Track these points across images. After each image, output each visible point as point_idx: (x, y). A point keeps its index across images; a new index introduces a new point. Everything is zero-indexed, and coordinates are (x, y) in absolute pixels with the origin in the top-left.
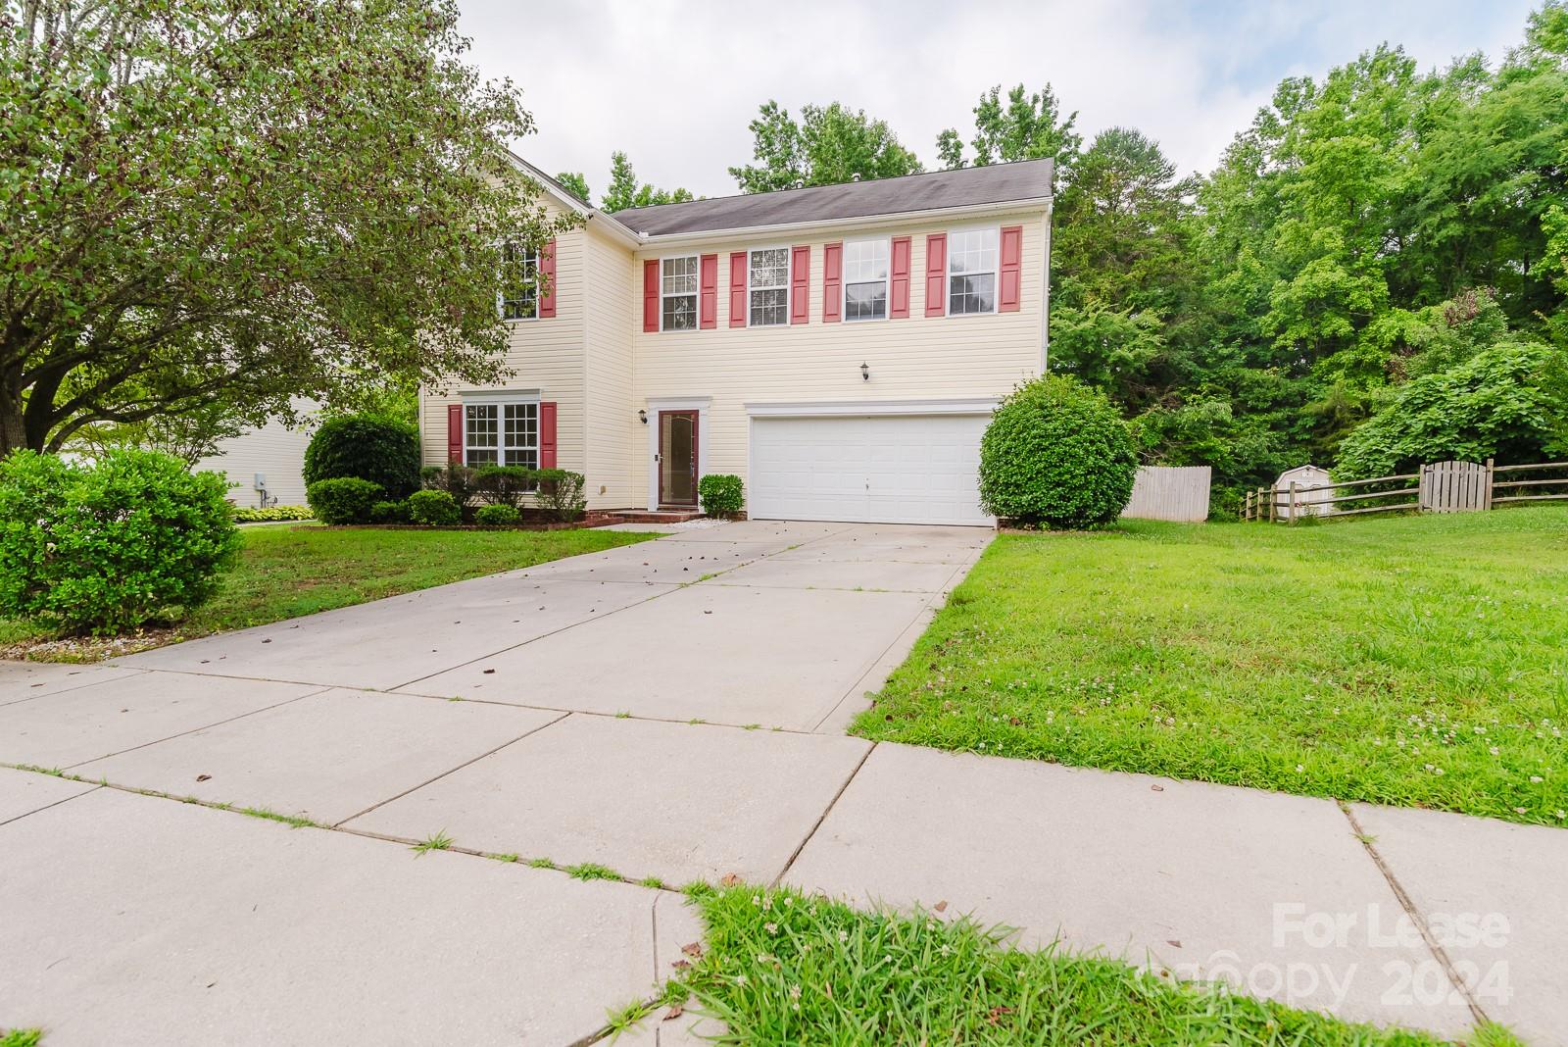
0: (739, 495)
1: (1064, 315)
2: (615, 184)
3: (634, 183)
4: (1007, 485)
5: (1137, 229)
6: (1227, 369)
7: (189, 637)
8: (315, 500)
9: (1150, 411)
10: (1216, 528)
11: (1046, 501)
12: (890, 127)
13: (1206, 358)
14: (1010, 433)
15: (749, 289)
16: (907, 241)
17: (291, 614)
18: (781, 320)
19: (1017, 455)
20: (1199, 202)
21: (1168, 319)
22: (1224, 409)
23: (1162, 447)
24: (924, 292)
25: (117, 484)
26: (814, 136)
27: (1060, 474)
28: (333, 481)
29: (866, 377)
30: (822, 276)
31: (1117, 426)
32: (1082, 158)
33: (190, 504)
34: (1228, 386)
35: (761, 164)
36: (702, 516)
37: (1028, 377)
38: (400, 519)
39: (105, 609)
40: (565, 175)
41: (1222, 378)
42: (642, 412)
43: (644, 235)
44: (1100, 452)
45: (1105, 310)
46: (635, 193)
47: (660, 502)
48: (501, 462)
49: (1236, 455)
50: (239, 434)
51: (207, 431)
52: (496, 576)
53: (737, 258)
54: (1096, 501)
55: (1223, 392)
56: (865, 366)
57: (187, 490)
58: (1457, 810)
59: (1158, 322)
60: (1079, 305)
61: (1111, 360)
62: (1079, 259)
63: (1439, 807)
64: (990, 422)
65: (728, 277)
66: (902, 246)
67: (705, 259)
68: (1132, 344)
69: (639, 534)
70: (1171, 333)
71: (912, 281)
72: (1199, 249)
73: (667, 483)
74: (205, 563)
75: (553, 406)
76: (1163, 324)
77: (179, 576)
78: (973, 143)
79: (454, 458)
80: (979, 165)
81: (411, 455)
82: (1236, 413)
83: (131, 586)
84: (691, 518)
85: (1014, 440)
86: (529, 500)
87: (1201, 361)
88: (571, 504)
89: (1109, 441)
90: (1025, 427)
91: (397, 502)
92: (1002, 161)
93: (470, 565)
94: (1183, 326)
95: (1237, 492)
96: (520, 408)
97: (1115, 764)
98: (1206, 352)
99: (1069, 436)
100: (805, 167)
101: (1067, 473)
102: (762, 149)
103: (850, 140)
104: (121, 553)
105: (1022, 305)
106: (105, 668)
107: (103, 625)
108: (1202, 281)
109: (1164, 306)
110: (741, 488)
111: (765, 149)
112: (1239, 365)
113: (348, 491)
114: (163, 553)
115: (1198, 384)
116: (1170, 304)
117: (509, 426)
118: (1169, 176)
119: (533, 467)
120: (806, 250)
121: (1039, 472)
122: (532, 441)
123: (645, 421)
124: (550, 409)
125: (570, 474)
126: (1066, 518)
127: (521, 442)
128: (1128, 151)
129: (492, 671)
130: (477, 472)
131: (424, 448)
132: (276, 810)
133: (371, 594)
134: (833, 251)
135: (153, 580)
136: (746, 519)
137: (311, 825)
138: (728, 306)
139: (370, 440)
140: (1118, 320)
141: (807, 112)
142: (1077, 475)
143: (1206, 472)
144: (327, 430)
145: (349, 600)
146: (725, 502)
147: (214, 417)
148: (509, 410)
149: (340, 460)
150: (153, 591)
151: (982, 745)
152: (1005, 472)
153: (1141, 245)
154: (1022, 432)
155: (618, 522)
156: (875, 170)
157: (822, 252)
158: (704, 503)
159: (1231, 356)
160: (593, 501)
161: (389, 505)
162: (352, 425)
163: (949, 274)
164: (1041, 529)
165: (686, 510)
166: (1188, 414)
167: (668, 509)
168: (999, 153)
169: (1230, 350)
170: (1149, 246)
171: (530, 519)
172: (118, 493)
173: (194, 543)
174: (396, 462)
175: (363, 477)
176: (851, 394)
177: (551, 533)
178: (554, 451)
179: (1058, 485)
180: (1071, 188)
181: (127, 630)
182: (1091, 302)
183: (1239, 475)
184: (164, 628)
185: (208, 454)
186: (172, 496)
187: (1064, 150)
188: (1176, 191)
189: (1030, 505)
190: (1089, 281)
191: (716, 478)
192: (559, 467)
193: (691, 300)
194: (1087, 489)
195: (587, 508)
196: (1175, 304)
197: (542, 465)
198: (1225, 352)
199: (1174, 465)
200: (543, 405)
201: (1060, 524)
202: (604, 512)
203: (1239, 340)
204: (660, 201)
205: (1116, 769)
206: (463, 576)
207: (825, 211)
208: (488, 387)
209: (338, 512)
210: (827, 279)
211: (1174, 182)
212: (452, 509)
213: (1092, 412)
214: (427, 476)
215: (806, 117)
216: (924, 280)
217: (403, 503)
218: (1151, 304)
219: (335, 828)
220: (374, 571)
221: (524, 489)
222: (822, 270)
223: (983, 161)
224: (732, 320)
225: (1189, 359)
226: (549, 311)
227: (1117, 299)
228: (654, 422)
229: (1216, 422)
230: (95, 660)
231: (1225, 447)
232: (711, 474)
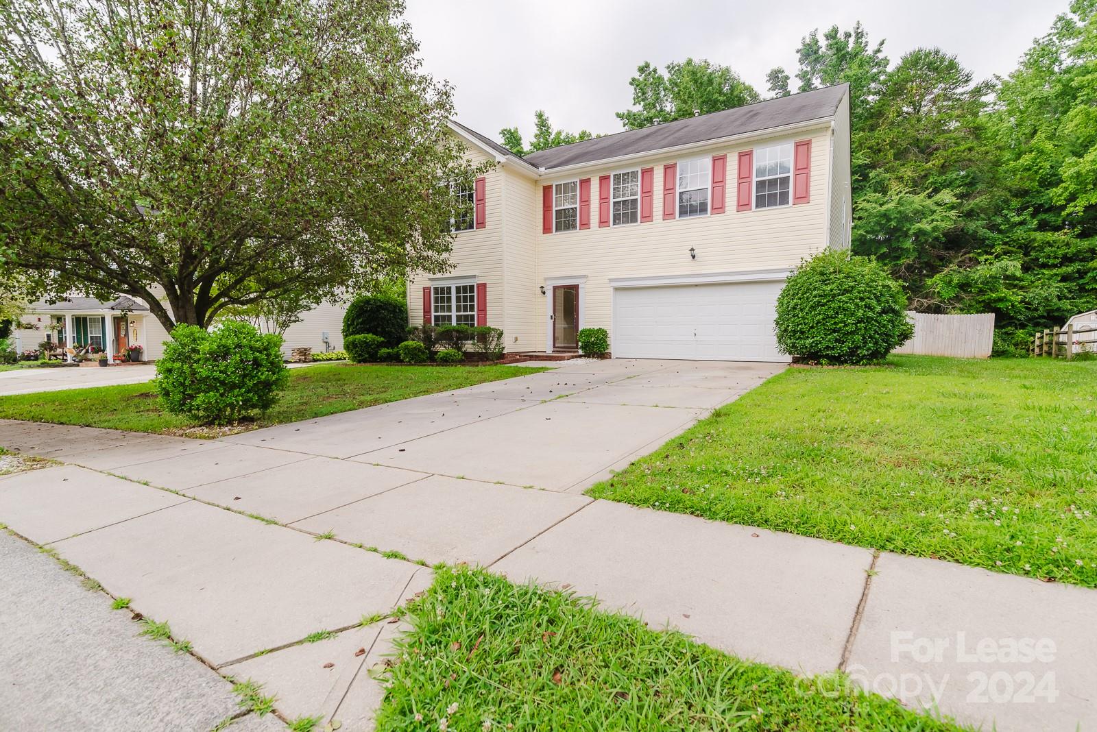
0: (605, 342)
1: (871, 199)
2: (538, 132)
3: (550, 131)
4: (795, 332)
5: (938, 126)
6: (1020, 233)
7: (261, 427)
8: (347, 347)
9: (946, 270)
10: (1000, 363)
11: (824, 344)
12: (733, 69)
13: (1000, 225)
14: (797, 294)
15: (612, 200)
16: (724, 158)
17: (316, 415)
18: (634, 220)
19: (802, 310)
20: (999, 99)
21: (961, 196)
22: (1014, 266)
23: (958, 298)
24: (736, 194)
25: (223, 342)
26: (676, 84)
27: (835, 323)
28: (358, 336)
29: (694, 257)
30: (662, 187)
31: (884, 286)
32: (891, 75)
33: (260, 352)
34: (1020, 247)
35: (638, 108)
36: (581, 356)
37: (814, 252)
38: (394, 359)
39: (220, 410)
40: (506, 130)
41: (1014, 241)
42: (542, 287)
43: (542, 169)
44: (868, 307)
45: (906, 193)
46: (552, 137)
47: (554, 347)
48: (454, 323)
49: (1026, 303)
50: (310, 309)
51: (294, 307)
52: (435, 395)
53: (604, 179)
54: (865, 343)
55: (1015, 253)
56: (692, 250)
57: (258, 344)
58: (957, 561)
59: (954, 200)
60: (884, 191)
61: (911, 232)
62: (885, 155)
63: (945, 558)
64: (784, 286)
65: (598, 193)
66: (719, 162)
67: (582, 182)
68: (930, 218)
69: (532, 368)
70: (966, 208)
71: (727, 186)
72: (998, 137)
73: (560, 334)
74: (268, 385)
75: (484, 285)
76: (959, 201)
77: (256, 393)
78: (796, 76)
79: (427, 321)
80: (804, 91)
81: (402, 319)
82: (1026, 268)
83: (231, 399)
84: (573, 357)
85: (800, 299)
86: (469, 346)
87: (993, 227)
88: (495, 349)
89: (877, 298)
90: (808, 289)
91: (392, 348)
92: (821, 86)
93: (423, 387)
94: (979, 201)
95: (1028, 333)
96: (465, 288)
97: (737, 520)
98: (999, 220)
99: (843, 294)
100: (669, 106)
101: (841, 322)
102: (639, 97)
103: (701, 83)
104: (225, 379)
105: (811, 198)
106: (217, 442)
107: (220, 419)
108: (997, 163)
109: (960, 186)
110: (606, 337)
111: (641, 96)
112: (1030, 230)
113: (365, 342)
114: (246, 380)
115: (993, 246)
116: (966, 184)
117: (458, 299)
118: (966, 81)
119: (472, 325)
120: (651, 170)
121: (818, 322)
122: (472, 308)
123: (544, 293)
124: (482, 287)
125: (493, 329)
126: (840, 356)
127: (465, 310)
128: (930, 66)
129: (404, 450)
130: (440, 329)
131: (410, 314)
132: (263, 515)
133: (362, 405)
134: (669, 169)
135: (242, 395)
136: (610, 358)
137: (276, 524)
138: (598, 213)
139: (378, 311)
140: (919, 200)
141: (670, 68)
142: (849, 324)
143: (990, 317)
144: (354, 306)
145: (348, 408)
146: (596, 347)
147: (297, 301)
148: (458, 289)
149: (361, 323)
150: (242, 401)
151: (657, 504)
152: (793, 322)
153: (940, 140)
154: (806, 293)
155: (525, 361)
156: (721, 103)
157: (662, 171)
158: (582, 348)
159: (1022, 223)
160: (509, 347)
161: (388, 351)
162: (368, 301)
163: (755, 180)
164: (821, 364)
165: (571, 352)
166: (981, 272)
167: (558, 351)
168: (819, 80)
169: (1022, 218)
170: (947, 139)
171: (470, 359)
172: (224, 346)
173: (262, 374)
174: (393, 324)
175: (374, 334)
176: (683, 269)
177: (481, 368)
178: (485, 314)
179: (835, 331)
180: (879, 101)
181: (230, 422)
182: (895, 187)
183: (1030, 319)
184: (249, 421)
185: (295, 321)
186: (251, 348)
187: (875, 70)
188: (978, 92)
189: (812, 346)
190: (894, 171)
191: (589, 330)
192: (488, 325)
193: (574, 209)
194: (858, 334)
195: (505, 351)
196: (971, 184)
197: (478, 324)
198: (1017, 219)
199: (969, 312)
200: (478, 285)
201: (837, 360)
202: (517, 354)
203: (1031, 209)
204: (569, 141)
205: (736, 523)
206: (416, 395)
207: (666, 142)
208: (439, 275)
209: (360, 355)
210: (665, 190)
211: (972, 86)
212: (423, 353)
213: (863, 276)
214: (410, 332)
215: (669, 72)
216: (736, 185)
217: (396, 350)
218: (948, 186)
219: (285, 526)
220: (369, 391)
221: (467, 340)
222: (662, 183)
223: (807, 87)
224: (600, 222)
225: (983, 228)
226: (482, 224)
227: (916, 185)
228: (550, 294)
229: (1007, 277)
230: (214, 438)
231: (1016, 297)
232: (587, 328)
